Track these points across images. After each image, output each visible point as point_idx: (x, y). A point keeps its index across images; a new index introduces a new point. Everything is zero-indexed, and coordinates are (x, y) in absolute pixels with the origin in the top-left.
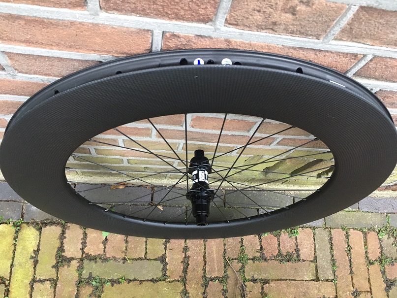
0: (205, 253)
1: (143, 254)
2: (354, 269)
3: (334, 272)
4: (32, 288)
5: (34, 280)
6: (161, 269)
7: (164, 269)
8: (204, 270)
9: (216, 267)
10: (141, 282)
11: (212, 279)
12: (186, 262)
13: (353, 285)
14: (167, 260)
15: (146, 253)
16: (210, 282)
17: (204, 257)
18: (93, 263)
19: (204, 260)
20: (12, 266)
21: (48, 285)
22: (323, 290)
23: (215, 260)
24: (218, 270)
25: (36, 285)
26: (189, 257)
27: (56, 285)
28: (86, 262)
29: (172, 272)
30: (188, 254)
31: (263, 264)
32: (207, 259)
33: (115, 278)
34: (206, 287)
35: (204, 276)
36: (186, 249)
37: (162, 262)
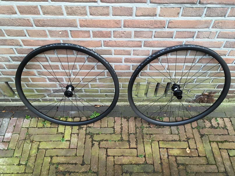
1: (107, 126)
2: (186, 131)
3: (178, 131)
4: (71, 136)
5: (72, 134)
7: (114, 130)
8: (128, 130)
10: (106, 134)
11: (131, 134)
12: (122, 128)
13: (186, 136)
14: (115, 128)
15: (108, 126)
16: (131, 135)
17: (128, 127)
18: (90, 128)
20: (65, 129)
21: (76, 135)
22: (174, 137)
23: (132, 128)
24: (133, 131)
25: (72, 135)
27: (78, 135)
28: (88, 128)
29: (117, 131)
30: (122, 126)
31: (150, 129)
33: (97, 133)
34: (129, 136)
35: (128, 133)
36: (121, 124)
37: (113, 128)
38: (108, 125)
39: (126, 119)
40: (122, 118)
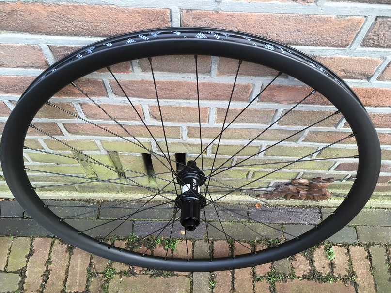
0: (69, 267)
1: (4, 266)
2: (236, 286)
3: (212, 288)
6: (18, 282)
7: (22, 283)
8: (65, 283)
9: (78, 281)
12: (46, 276)
14: (27, 273)
15: (7, 266)
17: (67, 271)
19: (66, 274)
23: (78, 274)
24: (80, 285)
26: (50, 270)
29: (29, 286)
30: (51, 267)
31: (132, 278)
32: (70, 273)
35: (63, 291)
36: (49, 262)
37: (21, 275)
38: (7, 261)
39: (65, 246)
40: (57, 241)
